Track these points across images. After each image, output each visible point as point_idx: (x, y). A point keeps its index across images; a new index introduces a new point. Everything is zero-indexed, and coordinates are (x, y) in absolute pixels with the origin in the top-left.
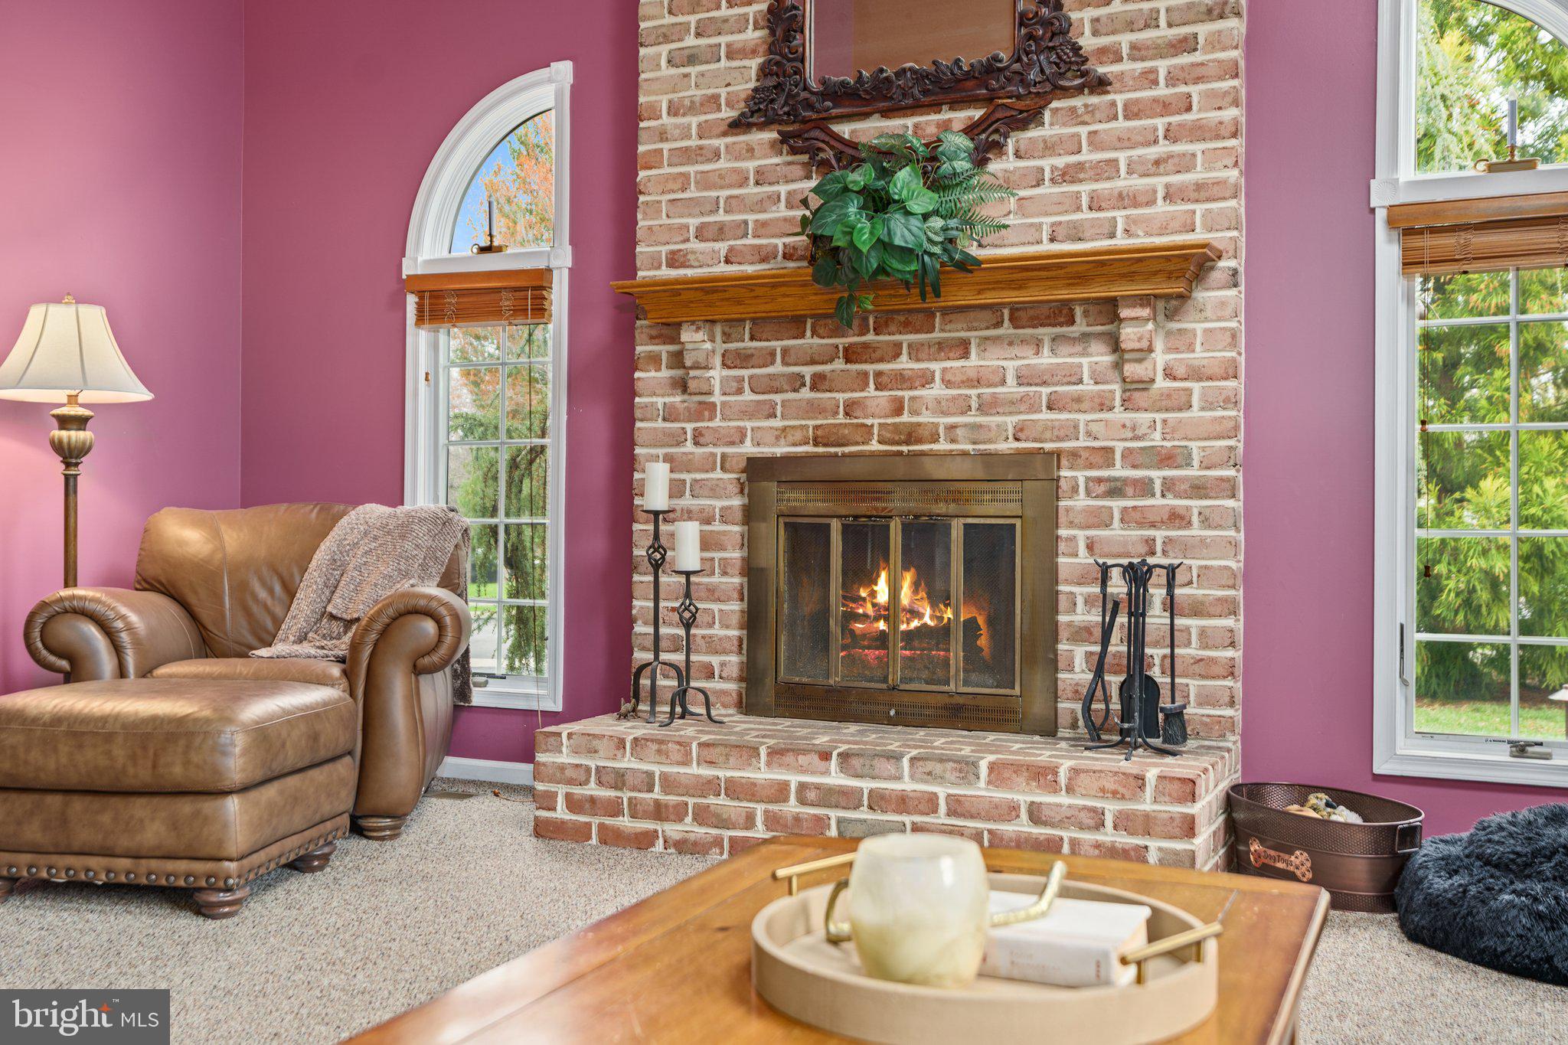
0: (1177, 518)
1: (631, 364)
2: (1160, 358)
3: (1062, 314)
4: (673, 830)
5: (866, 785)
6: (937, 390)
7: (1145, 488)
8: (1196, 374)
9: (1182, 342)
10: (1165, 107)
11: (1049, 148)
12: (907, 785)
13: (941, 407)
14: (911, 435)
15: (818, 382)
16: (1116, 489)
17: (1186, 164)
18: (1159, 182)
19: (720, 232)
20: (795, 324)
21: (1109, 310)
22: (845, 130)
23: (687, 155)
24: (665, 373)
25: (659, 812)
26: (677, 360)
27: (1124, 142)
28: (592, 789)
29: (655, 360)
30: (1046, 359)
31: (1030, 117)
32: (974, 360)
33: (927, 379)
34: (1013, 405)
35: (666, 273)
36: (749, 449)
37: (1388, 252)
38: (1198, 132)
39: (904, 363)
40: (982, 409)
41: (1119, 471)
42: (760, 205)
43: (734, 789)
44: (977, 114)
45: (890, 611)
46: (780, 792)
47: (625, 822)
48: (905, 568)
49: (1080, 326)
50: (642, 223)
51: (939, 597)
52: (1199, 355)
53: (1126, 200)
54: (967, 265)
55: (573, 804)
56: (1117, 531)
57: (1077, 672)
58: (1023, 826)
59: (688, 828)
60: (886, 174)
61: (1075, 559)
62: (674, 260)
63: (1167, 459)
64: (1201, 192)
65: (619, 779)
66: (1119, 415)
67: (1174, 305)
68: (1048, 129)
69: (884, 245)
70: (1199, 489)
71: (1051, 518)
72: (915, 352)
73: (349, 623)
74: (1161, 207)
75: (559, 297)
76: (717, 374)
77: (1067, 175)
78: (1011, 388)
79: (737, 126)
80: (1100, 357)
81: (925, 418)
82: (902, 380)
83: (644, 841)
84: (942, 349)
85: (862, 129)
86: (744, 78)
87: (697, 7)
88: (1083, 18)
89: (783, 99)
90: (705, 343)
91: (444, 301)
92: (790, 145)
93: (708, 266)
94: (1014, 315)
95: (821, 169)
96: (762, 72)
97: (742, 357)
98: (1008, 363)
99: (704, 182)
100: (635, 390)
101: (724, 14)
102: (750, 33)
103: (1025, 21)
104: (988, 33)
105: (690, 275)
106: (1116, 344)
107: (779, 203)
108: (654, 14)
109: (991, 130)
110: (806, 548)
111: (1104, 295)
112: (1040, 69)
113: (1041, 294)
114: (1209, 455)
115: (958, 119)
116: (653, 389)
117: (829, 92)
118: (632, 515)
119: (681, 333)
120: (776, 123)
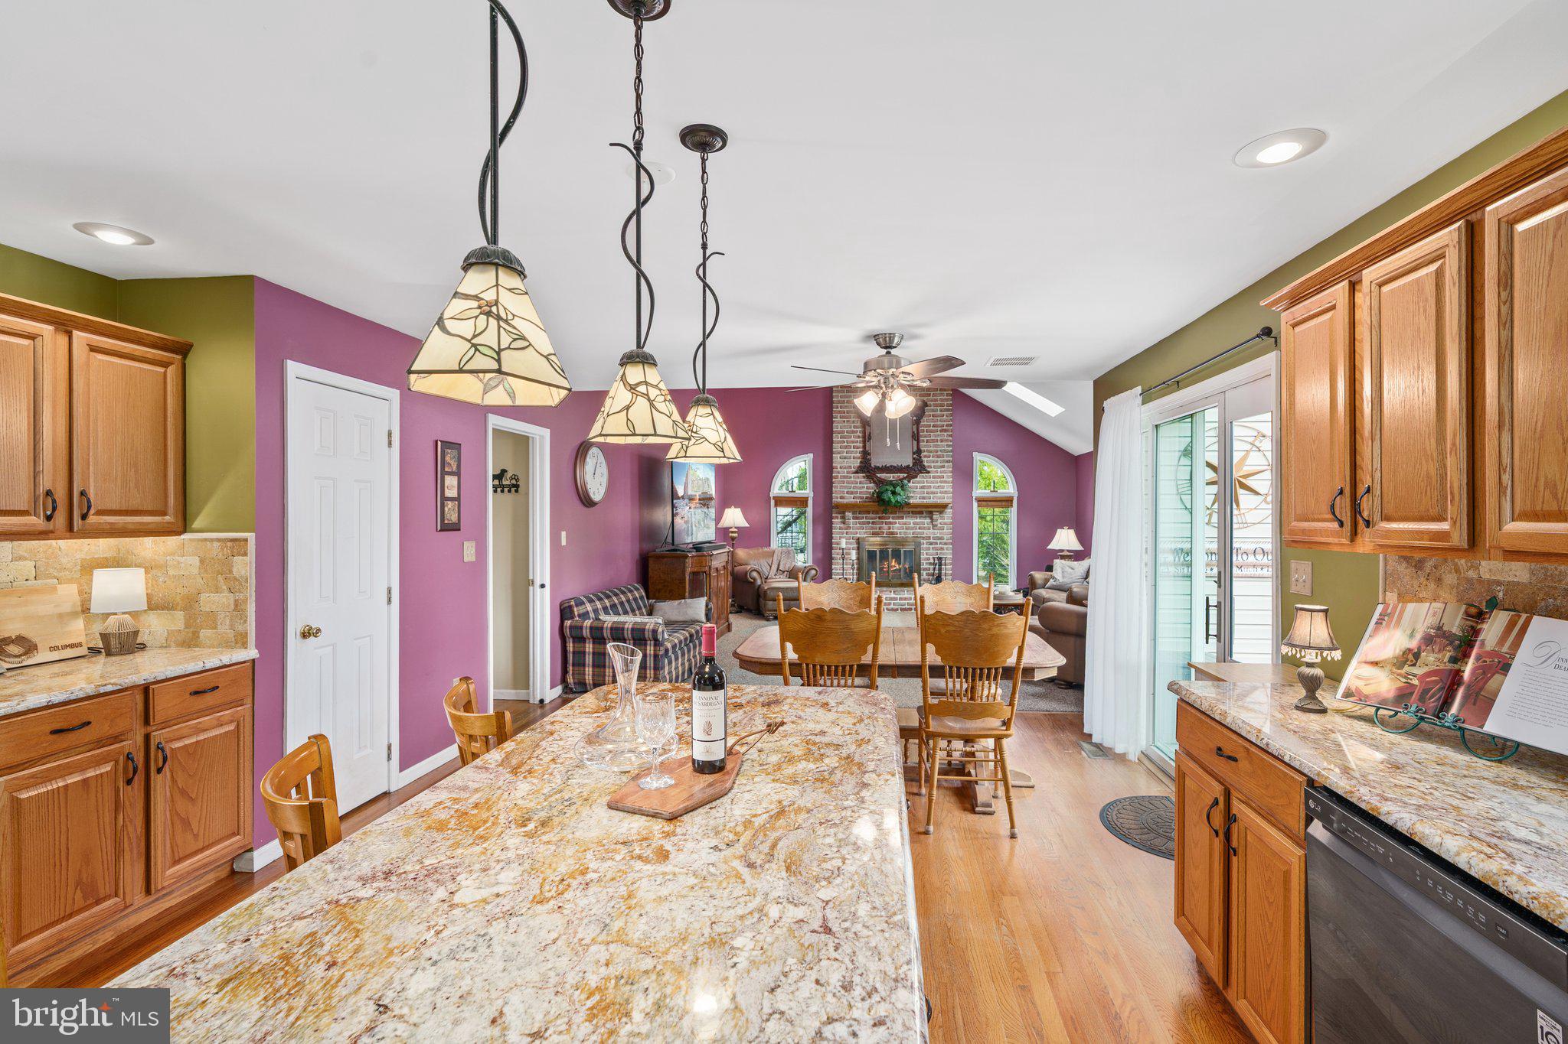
0: (942, 549)
1: (831, 518)
2: (939, 521)
3: (921, 513)
5: (898, 596)
6: (897, 525)
7: (936, 543)
8: (945, 524)
9: (943, 518)
10: (940, 477)
11: (919, 482)
12: (906, 596)
13: (898, 528)
14: (892, 533)
15: (873, 523)
16: (931, 544)
17: (943, 487)
18: (939, 490)
19: (852, 493)
20: (868, 512)
21: (931, 513)
22: (879, 475)
23: (844, 477)
24: (839, 520)
26: (843, 518)
27: (933, 483)
29: (837, 517)
30: (918, 520)
31: (916, 477)
32: (905, 520)
33: (896, 523)
34: (912, 528)
35: (839, 500)
36: (858, 535)
37: (975, 504)
38: (946, 482)
39: (891, 520)
40: (906, 529)
41: (931, 541)
42: (860, 488)
44: (905, 475)
48: (893, 558)
49: (925, 515)
50: (834, 489)
51: (899, 564)
52: (946, 521)
53: (932, 493)
54: (908, 504)
56: (931, 551)
60: (895, 488)
61: (924, 556)
62: (841, 498)
63: (940, 539)
64: (946, 492)
66: (931, 531)
67: (941, 513)
68: (919, 479)
69: (897, 501)
70: (946, 544)
71: (920, 549)
72: (893, 518)
73: (784, 572)
74: (939, 495)
75: (810, 502)
76: (852, 521)
77: (922, 487)
78: (912, 525)
79: (856, 472)
80: (928, 521)
81: (895, 530)
82: (891, 523)
84: (899, 518)
85: (883, 476)
86: (857, 463)
87: (846, 447)
88: (925, 459)
89: (866, 468)
90: (849, 515)
91: (780, 501)
92: (868, 477)
93: (849, 499)
94: (913, 512)
95: (874, 482)
96: (861, 462)
97: (857, 518)
98: (911, 521)
99: (848, 482)
100: (832, 523)
101: (852, 449)
102: (859, 455)
103: (914, 459)
104: (907, 460)
105: (845, 501)
106: (931, 518)
107: (864, 488)
108: (836, 447)
109: (910, 478)
110: (871, 555)
111: (930, 510)
112: (917, 468)
113: (918, 509)
114: (947, 538)
115: (902, 475)
116: (837, 523)
117: (877, 468)
118: (831, 548)
119: (844, 513)
120: (864, 472)
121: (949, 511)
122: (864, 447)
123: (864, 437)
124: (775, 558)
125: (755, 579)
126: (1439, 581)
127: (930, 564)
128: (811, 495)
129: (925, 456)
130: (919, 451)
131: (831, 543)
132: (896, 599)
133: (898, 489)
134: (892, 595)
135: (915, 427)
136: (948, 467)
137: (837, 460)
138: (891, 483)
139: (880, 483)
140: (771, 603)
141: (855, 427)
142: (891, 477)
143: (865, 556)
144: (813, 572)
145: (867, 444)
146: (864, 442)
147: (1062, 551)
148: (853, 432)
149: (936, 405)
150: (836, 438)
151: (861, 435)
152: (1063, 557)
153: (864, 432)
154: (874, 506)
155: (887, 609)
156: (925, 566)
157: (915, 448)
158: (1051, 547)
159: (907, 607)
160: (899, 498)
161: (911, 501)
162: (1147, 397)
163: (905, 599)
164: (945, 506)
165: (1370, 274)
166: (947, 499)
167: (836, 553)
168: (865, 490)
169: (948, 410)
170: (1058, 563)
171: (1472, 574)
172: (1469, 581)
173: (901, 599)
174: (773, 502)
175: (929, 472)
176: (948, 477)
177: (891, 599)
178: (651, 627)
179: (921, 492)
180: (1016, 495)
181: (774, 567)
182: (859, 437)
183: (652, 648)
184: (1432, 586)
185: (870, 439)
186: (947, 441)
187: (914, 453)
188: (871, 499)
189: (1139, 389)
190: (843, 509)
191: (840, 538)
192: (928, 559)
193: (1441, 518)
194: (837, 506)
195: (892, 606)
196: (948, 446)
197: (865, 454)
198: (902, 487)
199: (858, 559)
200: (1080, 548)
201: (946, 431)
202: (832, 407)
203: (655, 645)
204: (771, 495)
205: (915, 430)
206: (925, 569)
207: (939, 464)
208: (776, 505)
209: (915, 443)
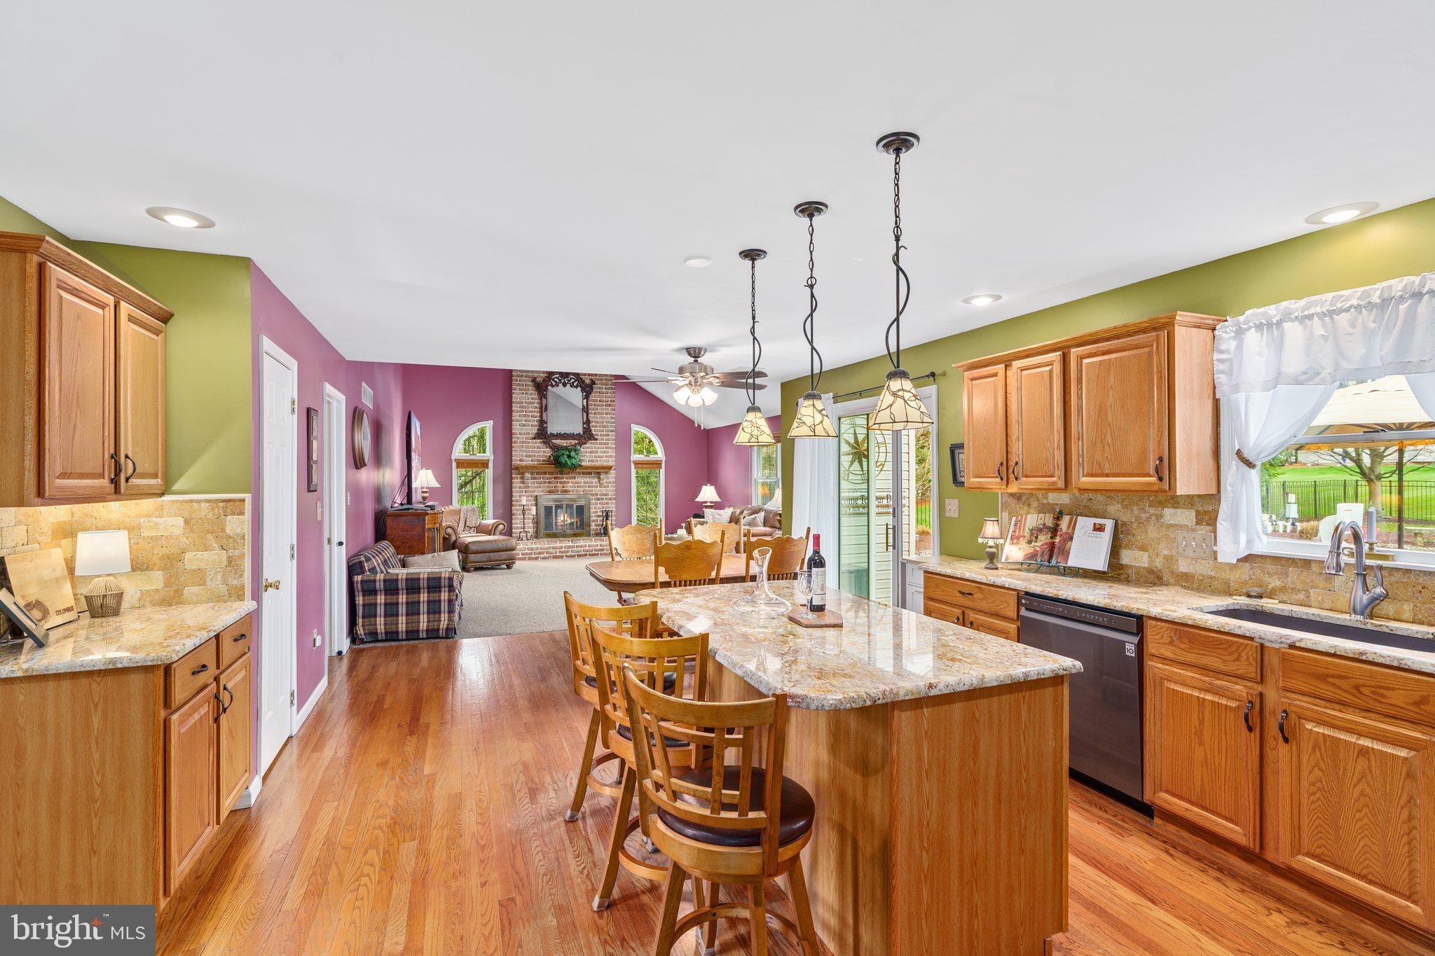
0: (607, 503)
1: (512, 478)
2: (605, 480)
3: (590, 473)
4: (542, 556)
6: (570, 484)
7: (603, 499)
8: (610, 483)
9: (608, 478)
10: (605, 444)
11: (588, 448)
12: (582, 544)
13: (571, 487)
14: (566, 491)
15: (549, 482)
16: (598, 500)
17: (608, 452)
18: (604, 455)
19: (530, 456)
20: (545, 473)
21: (599, 473)
22: (554, 441)
23: (523, 442)
24: (519, 480)
25: (540, 553)
26: (522, 478)
27: (599, 448)
28: (527, 551)
29: (517, 478)
30: (588, 480)
31: (586, 443)
32: (577, 480)
33: (569, 482)
34: (583, 487)
35: (519, 462)
36: (536, 494)
37: (633, 466)
38: (610, 448)
39: (565, 480)
40: (578, 487)
41: (599, 497)
42: (538, 452)
43: (553, 548)
44: (577, 441)
45: (564, 521)
46: (562, 547)
47: (533, 556)
49: (593, 475)
50: (513, 453)
51: (571, 517)
52: (610, 480)
53: (599, 457)
54: (580, 466)
55: (523, 554)
56: (599, 506)
57: (593, 527)
58: (599, 547)
59: (545, 555)
60: (570, 452)
61: (592, 510)
62: (521, 460)
63: (606, 495)
64: (610, 456)
65: (532, 549)
66: (599, 488)
67: (607, 473)
68: (587, 445)
69: (572, 464)
70: (610, 499)
71: (589, 504)
72: (567, 478)
73: (471, 528)
74: (605, 458)
75: (491, 464)
76: (530, 481)
77: (590, 452)
78: (582, 484)
79: (534, 438)
80: (596, 480)
81: (568, 488)
82: (564, 482)
83: (537, 558)
84: (571, 478)
85: (558, 442)
86: (535, 430)
87: (525, 416)
88: (593, 429)
89: (543, 434)
90: (527, 475)
91: (461, 464)
92: (544, 443)
93: (528, 462)
94: (583, 473)
95: (550, 447)
96: (538, 430)
97: (535, 478)
98: (581, 480)
99: (527, 447)
100: (511, 483)
101: (530, 418)
102: (536, 423)
103: (584, 428)
104: (578, 429)
105: (524, 463)
106: (599, 478)
107: (544, 452)
108: (515, 416)
109: (581, 444)
110: (548, 510)
111: (598, 471)
112: (587, 435)
113: (589, 471)
114: (611, 494)
115: (574, 442)
116: (517, 482)
117: (552, 435)
118: (511, 505)
119: (523, 474)
120: (541, 438)
121: (613, 472)
122: (541, 416)
123: (541, 408)
124: (462, 514)
125: (449, 535)
126: (1029, 505)
127: (598, 516)
128: (492, 457)
129: (594, 426)
130: (588, 422)
131: (511, 501)
132: (573, 547)
133: (573, 454)
134: (570, 544)
135: (585, 401)
136: (612, 435)
137: (516, 427)
138: (566, 448)
139: (555, 448)
140: (472, 555)
141: (532, 399)
142: (564, 443)
143: (542, 511)
144: (501, 526)
145: (544, 414)
146: (541, 412)
147: (706, 502)
148: (531, 403)
149: (602, 384)
150: (515, 407)
151: (538, 406)
152: (707, 507)
153: (541, 403)
154: (551, 468)
155: (566, 556)
156: (594, 518)
157: (585, 419)
158: (699, 499)
159: (583, 553)
160: (574, 461)
161: (583, 464)
162: (836, 399)
163: (581, 546)
164: (610, 468)
165: (1017, 364)
166: (611, 462)
167: (516, 510)
168: (542, 453)
169: (612, 389)
170: (707, 512)
171: (1045, 501)
172: (1043, 504)
173: (577, 547)
174: (454, 464)
175: (596, 439)
176: (612, 444)
177: (570, 547)
178: (447, 575)
179: (590, 457)
180: (664, 459)
181: (462, 524)
182: (536, 407)
183: (447, 594)
184: (1026, 507)
185: (546, 410)
186: (610, 414)
187: (584, 424)
188: (548, 462)
189: (831, 395)
190: (521, 470)
191: (520, 496)
192: (596, 512)
193: (1052, 476)
194: (517, 468)
195: (570, 553)
196: (612, 418)
197: (542, 423)
198: (575, 451)
199: (537, 514)
200: (718, 499)
201: (610, 405)
202: (511, 380)
203: (449, 591)
204: (453, 458)
205: (585, 403)
206: (594, 521)
207: (605, 433)
208: (458, 467)
209: (585, 414)
